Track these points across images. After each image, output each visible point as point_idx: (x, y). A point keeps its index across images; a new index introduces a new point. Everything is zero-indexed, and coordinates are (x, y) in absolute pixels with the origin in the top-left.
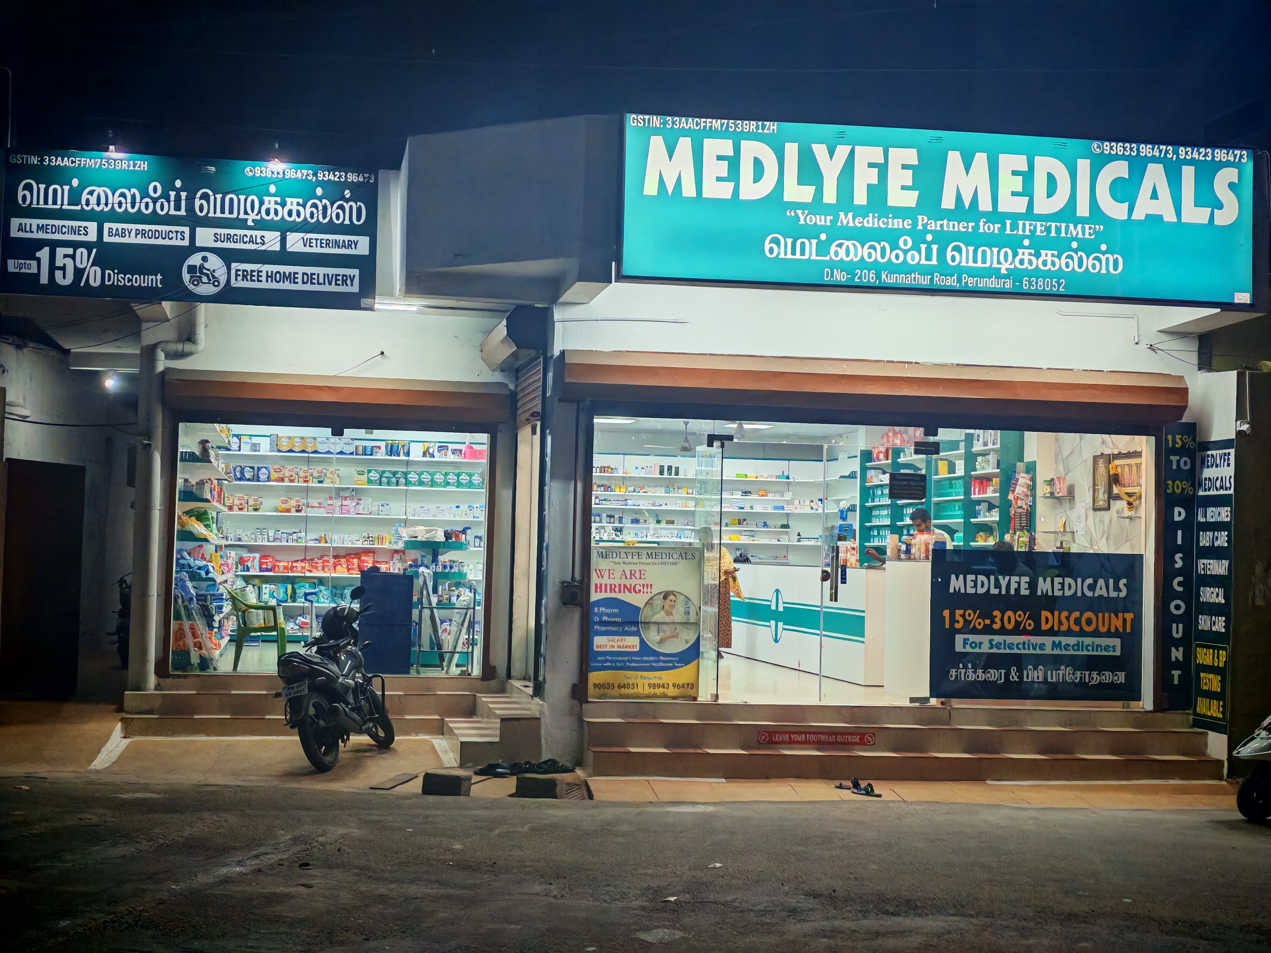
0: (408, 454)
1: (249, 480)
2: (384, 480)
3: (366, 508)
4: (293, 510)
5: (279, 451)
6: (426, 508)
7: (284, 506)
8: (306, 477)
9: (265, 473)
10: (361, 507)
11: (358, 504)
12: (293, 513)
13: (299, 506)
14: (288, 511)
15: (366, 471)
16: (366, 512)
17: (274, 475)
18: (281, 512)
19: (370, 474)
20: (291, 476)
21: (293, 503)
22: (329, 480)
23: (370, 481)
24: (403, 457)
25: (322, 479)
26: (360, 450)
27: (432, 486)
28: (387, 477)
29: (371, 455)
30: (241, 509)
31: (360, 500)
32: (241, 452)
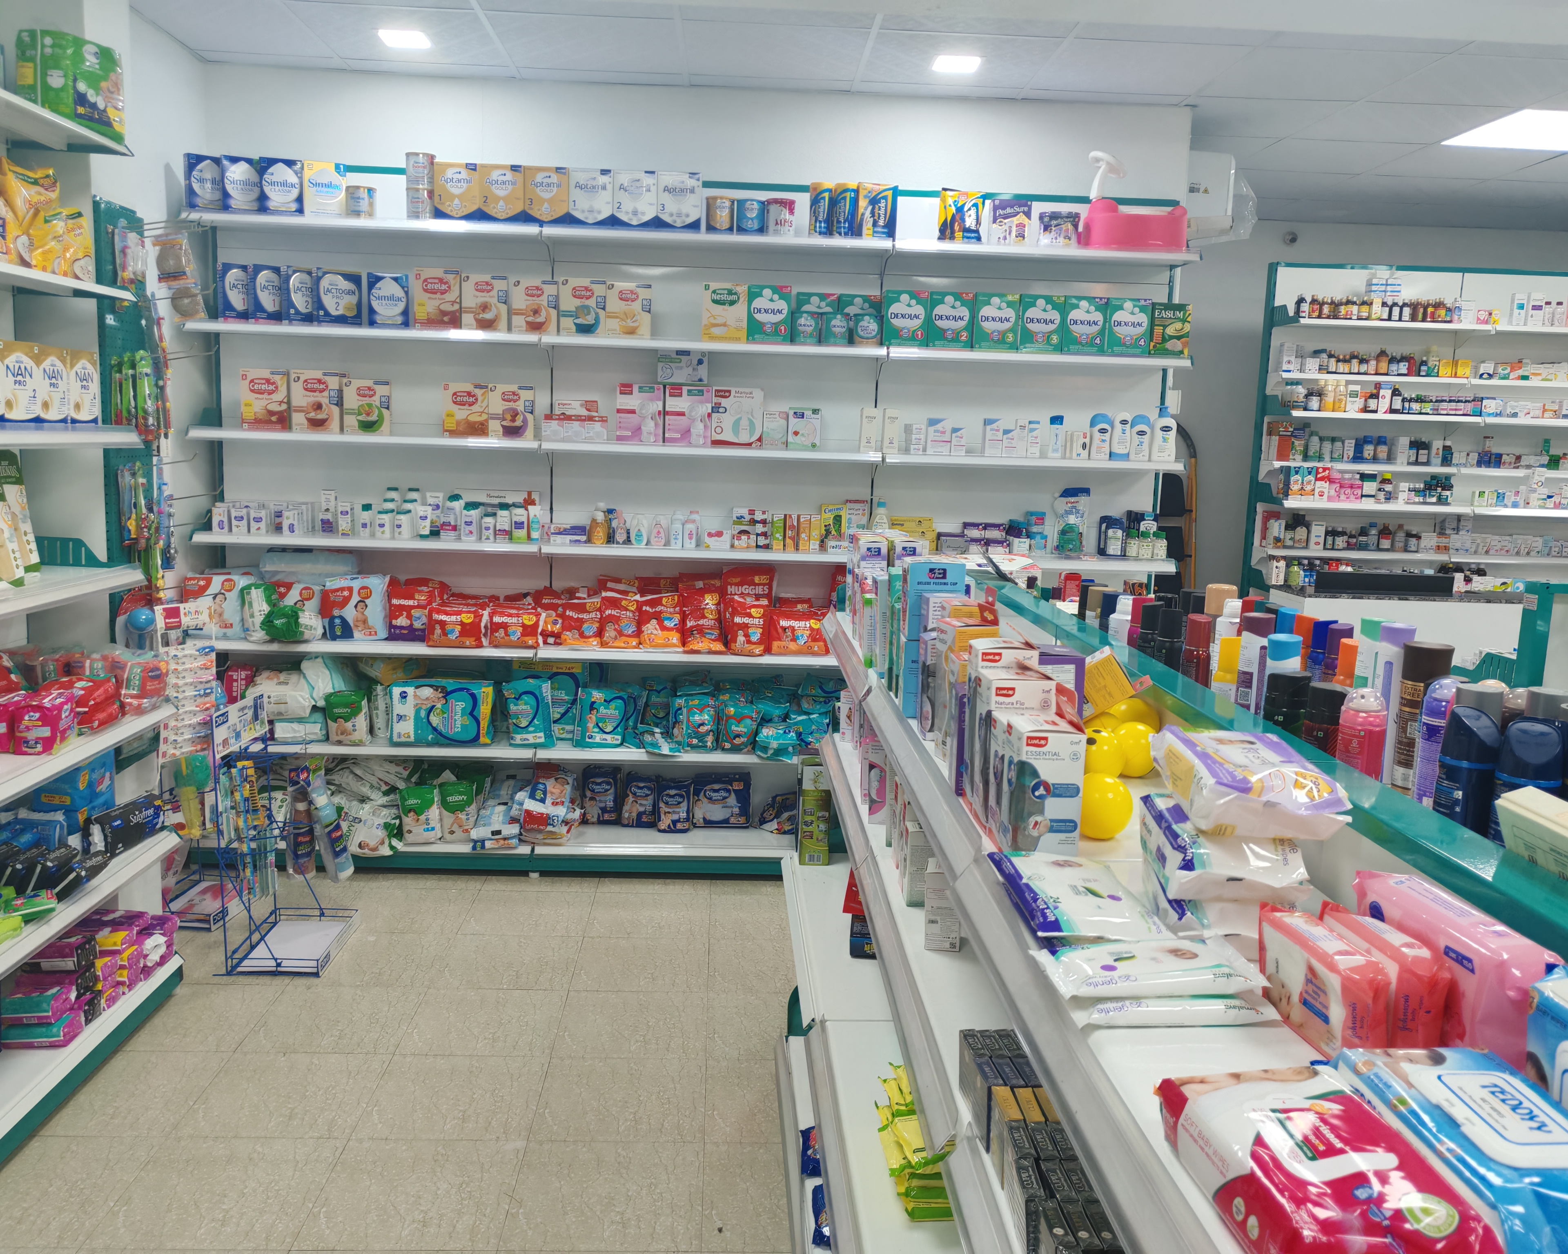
0: (890, 230)
1: (341, 320)
2: (806, 323)
3: (744, 423)
4: (495, 426)
5: (439, 214)
6: (947, 425)
7: (461, 413)
8: (536, 312)
9: (391, 298)
10: (727, 420)
11: (716, 408)
12: (493, 441)
13: (515, 414)
14: (479, 429)
15: (742, 289)
16: (744, 438)
17: (425, 306)
18: (453, 433)
19: (758, 303)
20: (485, 307)
21: (495, 404)
22: (613, 324)
23: (755, 330)
24: (870, 241)
25: (589, 320)
26: (722, 216)
27: (971, 345)
28: (812, 314)
29: (762, 230)
30: (317, 424)
31: (725, 394)
32: (309, 219)
